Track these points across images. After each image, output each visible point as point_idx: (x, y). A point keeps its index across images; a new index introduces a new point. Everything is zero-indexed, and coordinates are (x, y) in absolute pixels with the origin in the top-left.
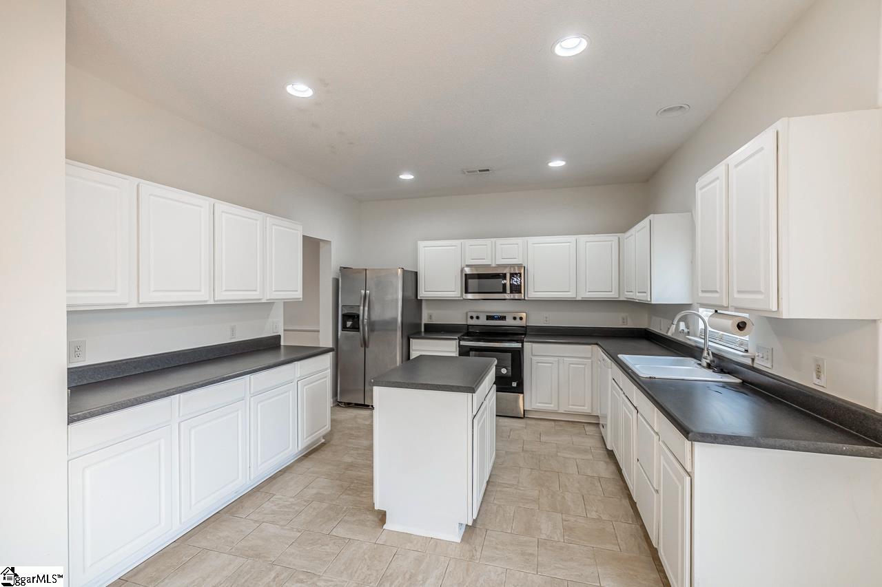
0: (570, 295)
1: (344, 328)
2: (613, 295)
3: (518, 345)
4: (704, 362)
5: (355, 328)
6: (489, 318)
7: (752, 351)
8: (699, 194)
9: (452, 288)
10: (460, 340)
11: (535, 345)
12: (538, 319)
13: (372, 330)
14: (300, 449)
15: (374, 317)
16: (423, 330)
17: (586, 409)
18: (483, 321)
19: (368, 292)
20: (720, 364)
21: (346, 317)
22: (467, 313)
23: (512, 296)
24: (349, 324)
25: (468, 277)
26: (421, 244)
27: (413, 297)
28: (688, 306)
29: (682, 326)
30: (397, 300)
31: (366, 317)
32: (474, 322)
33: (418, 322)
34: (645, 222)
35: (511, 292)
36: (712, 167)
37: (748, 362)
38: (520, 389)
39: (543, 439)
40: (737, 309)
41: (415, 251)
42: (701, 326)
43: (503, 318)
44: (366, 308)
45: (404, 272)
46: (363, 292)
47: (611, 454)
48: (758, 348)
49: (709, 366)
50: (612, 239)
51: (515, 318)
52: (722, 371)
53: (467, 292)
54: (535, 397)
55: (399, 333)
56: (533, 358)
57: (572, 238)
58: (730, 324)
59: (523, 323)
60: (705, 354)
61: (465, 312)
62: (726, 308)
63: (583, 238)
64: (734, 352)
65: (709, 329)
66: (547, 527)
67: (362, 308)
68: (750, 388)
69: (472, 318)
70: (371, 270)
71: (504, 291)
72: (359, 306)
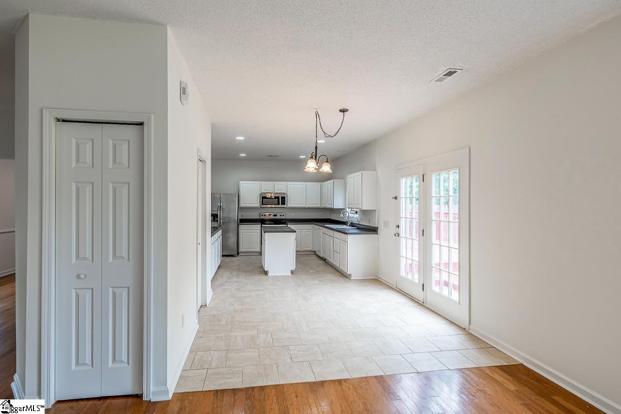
0: (303, 206)
2: (318, 206)
3: (286, 226)
6: (270, 215)
7: (359, 219)
8: (348, 179)
9: (255, 202)
10: (262, 224)
12: (290, 216)
13: (223, 222)
15: (224, 216)
16: (243, 221)
17: (310, 249)
18: (267, 217)
19: (221, 204)
20: (352, 225)
21: (214, 216)
22: (260, 214)
23: (283, 206)
24: (215, 219)
25: (263, 198)
26: (241, 182)
28: (344, 209)
29: (342, 215)
30: (235, 208)
31: (221, 215)
32: (263, 217)
35: (282, 204)
36: (357, 172)
37: (358, 223)
40: (356, 208)
41: (238, 185)
42: (347, 215)
43: (276, 215)
44: (221, 212)
46: (219, 204)
48: (361, 219)
49: (349, 226)
51: (281, 215)
52: (353, 226)
53: (263, 204)
55: (236, 223)
57: (304, 183)
58: (354, 212)
59: (284, 217)
60: (349, 223)
61: (258, 213)
62: (353, 208)
64: (355, 221)
65: (350, 214)
66: (311, 271)
68: (358, 228)
69: (262, 215)
70: (223, 194)
71: (279, 204)
72: (218, 211)
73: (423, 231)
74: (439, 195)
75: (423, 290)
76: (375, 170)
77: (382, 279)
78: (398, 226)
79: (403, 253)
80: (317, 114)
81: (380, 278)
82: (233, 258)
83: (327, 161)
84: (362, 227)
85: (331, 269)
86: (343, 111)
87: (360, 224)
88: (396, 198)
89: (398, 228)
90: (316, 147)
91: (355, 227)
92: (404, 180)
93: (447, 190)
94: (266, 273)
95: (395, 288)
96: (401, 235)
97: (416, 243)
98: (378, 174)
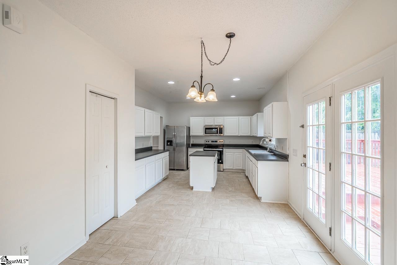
0: (237, 134)
1: (167, 145)
2: (249, 134)
3: (222, 149)
4: (268, 150)
5: (171, 145)
6: (212, 142)
8: (264, 112)
9: (201, 132)
10: (204, 148)
11: (226, 149)
12: (227, 142)
13: (176, 146)
14: (163, 177)
15: (177, 142)
16: (191, 146)
17: (241, 168)
18: (210, 143)
19: (175, 133)
20: (271, 151)
21: (168, 141)
22: (205, 140)
23: (220, 135)
24: (169, 143)
25: (206, 129)
26: (191, 118)
27: (188, 135)
28: (263, 137)
30: (185, 136)
31: (175, 141)
32: (208, 143)
33: (189, 143)
34: (256, 115)
35: (219, 133)
36: (269, 104)
37: (275, 149)
38: (222, 163)
39: (229, 175)
41: (189, 120)
43: (216, 142)
44: (175, 139)
45: (187, 127)
46: (174, 133)
47: (247, 177)
48: (277, 146)
49: (269, 151)
50: (249, 117)
51: (220, 142)
52: (271, 152)
53: (206, 133)
54: (226, 165)
55: (185, 146)
56: (226, 153)
57: (237, 117)
59: (223, 143)
60: (268, 149)
63: (241, 117)
64: (273, 148)
67: (173, 139)
68: (275, 155)
69: (207, 142)
70: (176, 126)
71: (217, 133)
72: (173, 138)
73: (330, 164)
74: (350, 121)
75: (330, 235)
76: (286, 100)
77: (291, 205)
78: (305, 156)
79: (310, 185)
80: (202, 43)
81: (290, 204)
82: (182, 172)
83: (213, 90)
84: (277, 153)
85: (248, 189)
86: (230, 36)
87: (277, 151)
88: (303, 126)
89: (305, 157)
90: (202, 77)
91: (272, 152)
92: (311, 107)
93: (362, 114)
94: (192, 188)
95: (302, 219)
96: (308, 165)
97: (323, 177)
98: (289, 104)
